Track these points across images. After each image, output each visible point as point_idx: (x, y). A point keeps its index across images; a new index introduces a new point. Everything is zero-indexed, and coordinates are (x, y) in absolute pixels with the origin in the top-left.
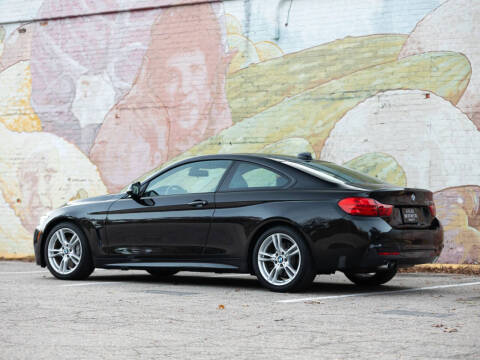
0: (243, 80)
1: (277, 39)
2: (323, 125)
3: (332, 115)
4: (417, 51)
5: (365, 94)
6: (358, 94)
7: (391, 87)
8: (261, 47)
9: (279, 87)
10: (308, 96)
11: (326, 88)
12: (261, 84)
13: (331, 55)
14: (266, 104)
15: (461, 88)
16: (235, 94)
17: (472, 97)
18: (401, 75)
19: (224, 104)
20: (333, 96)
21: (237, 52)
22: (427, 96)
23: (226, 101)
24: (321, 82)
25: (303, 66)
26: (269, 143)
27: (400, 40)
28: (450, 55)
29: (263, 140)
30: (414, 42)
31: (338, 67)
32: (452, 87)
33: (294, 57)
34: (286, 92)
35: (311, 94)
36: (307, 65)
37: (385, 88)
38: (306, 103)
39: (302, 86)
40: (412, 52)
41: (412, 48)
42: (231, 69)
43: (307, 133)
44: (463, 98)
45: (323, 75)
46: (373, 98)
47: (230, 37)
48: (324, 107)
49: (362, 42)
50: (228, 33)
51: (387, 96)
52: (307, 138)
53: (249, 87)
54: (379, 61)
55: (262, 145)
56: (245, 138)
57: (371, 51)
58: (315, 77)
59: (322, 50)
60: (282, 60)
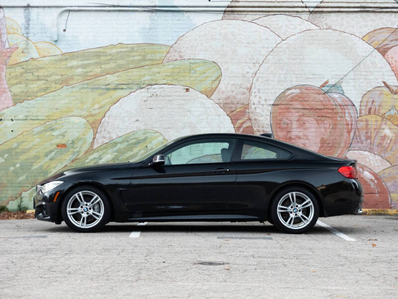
0: (24, 70)
1: (56, 41)
2: (99, 108)
3: (107, 101)
4: (179, 58)
5: (136, 87)
6: (129, 86)
7: (158, 82)
8: (40, 46)
9: (59, 77)
10: (85, 86)
11: (102, 81)
12: (41, 74)
13: (106, 56)
14: (45, 90)
15: (214, 86)
16: (15, 82)
17: (223, 92)
18: (165, 74)
19: (5, 88)
20: (108, 87)
21: (17, 48)
22: (187, 90)
23: (7, 86)
24: (97, 76)
25: (80, 63)
26: (49, 120)
27: (165, 50)
28: (205, 62)
29: (43, 118)
30: (176, 51)
31: (112, 65)
32: (207, 85)
33: (72, 55)
34: (65, 82)
35: (88, 84)
36: (84, 62)
37: (153, 82)
38: (83, 91)
39: (80, 78)
40: (175, 58)
41: (174, 55)
42: (11, 61)
43: (85, 113)
44: (216, 93)
45: (98, 70)
46: (143, 90)
47: (10, 36)
48: (100, 95)
49: (133, 48)
50: (8, 33)
51: (155, 88)
52: (85, 117)
53: (29, 76)
54: (147, 63)
55: (42, 122)
56: (26, 116)
57: (140, 56)
58: (91, 72)
59: (97, 52)
60: (60, 57)
